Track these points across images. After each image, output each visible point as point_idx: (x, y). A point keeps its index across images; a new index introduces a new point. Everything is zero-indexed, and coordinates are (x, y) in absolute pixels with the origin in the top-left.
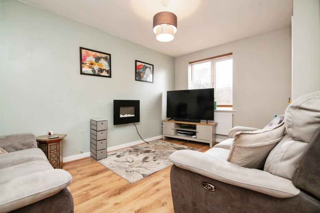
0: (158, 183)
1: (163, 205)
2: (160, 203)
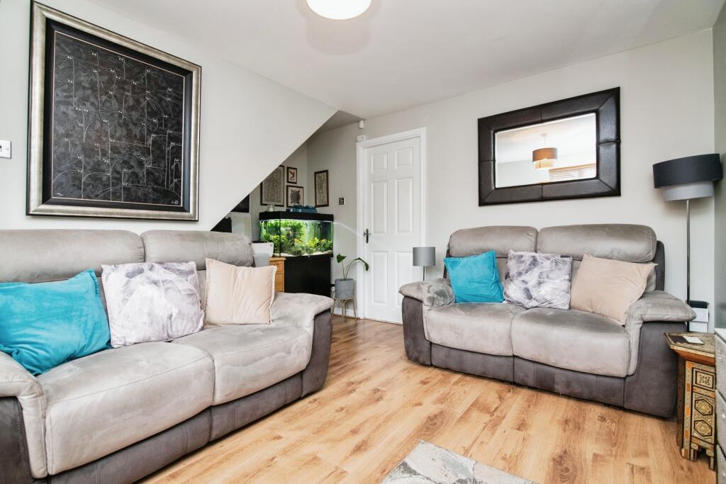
0: (359, 449)
1: (342, 409)
2: (347, 411)
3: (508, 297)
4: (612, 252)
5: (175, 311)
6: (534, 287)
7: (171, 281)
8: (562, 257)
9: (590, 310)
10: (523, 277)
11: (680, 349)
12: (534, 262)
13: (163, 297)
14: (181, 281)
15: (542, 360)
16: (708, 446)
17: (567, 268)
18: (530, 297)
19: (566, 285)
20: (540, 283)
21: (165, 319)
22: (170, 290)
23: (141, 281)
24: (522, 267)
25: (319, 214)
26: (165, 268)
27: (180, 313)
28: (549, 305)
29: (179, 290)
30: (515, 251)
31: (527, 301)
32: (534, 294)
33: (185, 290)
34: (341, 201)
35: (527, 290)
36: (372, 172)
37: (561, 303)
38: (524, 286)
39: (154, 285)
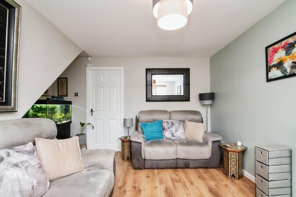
3: (165, 136)
4: (192, 119)
5: (35, 182)
6: (174, 132)
7: (26, 161)
8: (180, 121)
9: (191, 138)
10: (171, 129)
11: (229, 149)
12: (173, 124)
13: (25, 174)
14: (32, 159)
15: (187, 158)
16: (235, 173)
17: (182, 125)
18: (173, 136)
19: (183, 131)
20: (176, 131)
21: (31, 190)
22: (28, 168)
23: (6, 167)
24: (169, 126)
25: (66, 101)
26: (17, 152)
27: (38, 183)
28: (180, 138)
29: (34, 166)
30: (165, 120)
31: (173, 137)
32: (175, 135)
33: (36, 165)
34: (76, 94)
35: (172, 134)
36: (95, 82)
37: (183, 137)
38: (171, 132)
39: (16, 167)
